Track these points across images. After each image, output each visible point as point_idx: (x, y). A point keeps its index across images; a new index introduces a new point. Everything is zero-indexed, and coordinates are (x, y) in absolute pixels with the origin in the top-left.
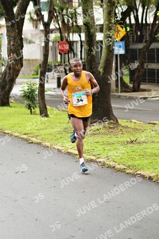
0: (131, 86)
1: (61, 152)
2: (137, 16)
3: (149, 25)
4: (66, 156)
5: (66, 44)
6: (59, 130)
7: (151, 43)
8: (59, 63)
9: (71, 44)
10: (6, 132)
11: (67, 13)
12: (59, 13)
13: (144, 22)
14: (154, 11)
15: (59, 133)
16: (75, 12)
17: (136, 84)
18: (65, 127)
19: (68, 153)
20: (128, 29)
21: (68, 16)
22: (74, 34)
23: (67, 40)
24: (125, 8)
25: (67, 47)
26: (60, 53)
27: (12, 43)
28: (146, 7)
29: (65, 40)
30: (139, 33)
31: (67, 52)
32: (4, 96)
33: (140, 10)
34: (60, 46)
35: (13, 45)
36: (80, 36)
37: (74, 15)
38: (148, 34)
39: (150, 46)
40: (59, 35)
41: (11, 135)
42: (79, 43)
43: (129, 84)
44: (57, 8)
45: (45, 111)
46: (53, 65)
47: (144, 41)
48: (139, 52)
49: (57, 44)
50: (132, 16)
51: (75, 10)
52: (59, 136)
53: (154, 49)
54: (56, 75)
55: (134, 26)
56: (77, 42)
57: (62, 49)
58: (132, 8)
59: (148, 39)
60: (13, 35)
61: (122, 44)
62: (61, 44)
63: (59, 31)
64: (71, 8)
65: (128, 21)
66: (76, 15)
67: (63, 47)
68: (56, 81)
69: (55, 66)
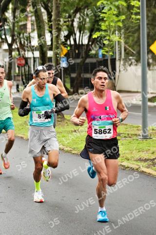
0: (72, 90)
2: (75, 38)
3: (84, 45)
5: (22, 59)
7: (86, 59)
9: (26, 59)
11: (23, 36)
12: (18, 36)
13: (81, 43)
14: (88, 34)
16: (30, 36)
17: (75, 89)
20: (69, 48)
21: (24, 39)
22: (29, 52)
23: (23, 57)
24: (66, 33)
25: (23, 62)
26: (18, 66)
28: (82, 32)
30: (77, 51)
33: (78, 34)
34: (18, 61)
36: (33, 53)
37: (29, 39)
38: (83, 52)
39: (85, 60)
40: (17, 53)
42: (32, 59)
43: (70, 89)
44: (16, 33)
46: (13, 75)
47: (81, 57)
48: (78, 66)
49: (16, 60)
50: (72, 39)
51: (29, 34)
53: (88, 63)
54: (15, 83)
55: (73, 46)
56: (30, 58)
58: (71, 33)
59: (84, 56)
61: (65, 59)
63: (17, 50)
64: (26, 33)
65: (68, 43)
66: (30, 39)
67: (21, 62)
68: (15, 87)
69: (15, 76)
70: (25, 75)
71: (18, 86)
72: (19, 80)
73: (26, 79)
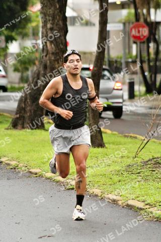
1: (117, 204)
4: (125, 211)
5: (143, 27)
6: (118, 168)
8: (134, 59)
10: (33, 170)
15: (118, 173)
18: (128, 164)
19: (128, 206)
22: (159, 11)
23: (145, 21)
25: (145, 32)
26: (135, 42)
27: (49, 26)
29: (142, 20)
31: (145, 39)
32: (35, 111)
34: (133, 30)
35: (52, 29)
40: (133, 11)
41: (41, 176)
45: (99, 138)
46: (123, 61)
52: (116, 178)
54: (127, 78)
57: (137, 35)
60: (51, 11)
62: (134, 27)
63: (132, 6)
67: (139, 32)
69: (127, 64)
70: (149, 61)
71: (131, 85)
72: (134, 73)
73: (150, 71)
